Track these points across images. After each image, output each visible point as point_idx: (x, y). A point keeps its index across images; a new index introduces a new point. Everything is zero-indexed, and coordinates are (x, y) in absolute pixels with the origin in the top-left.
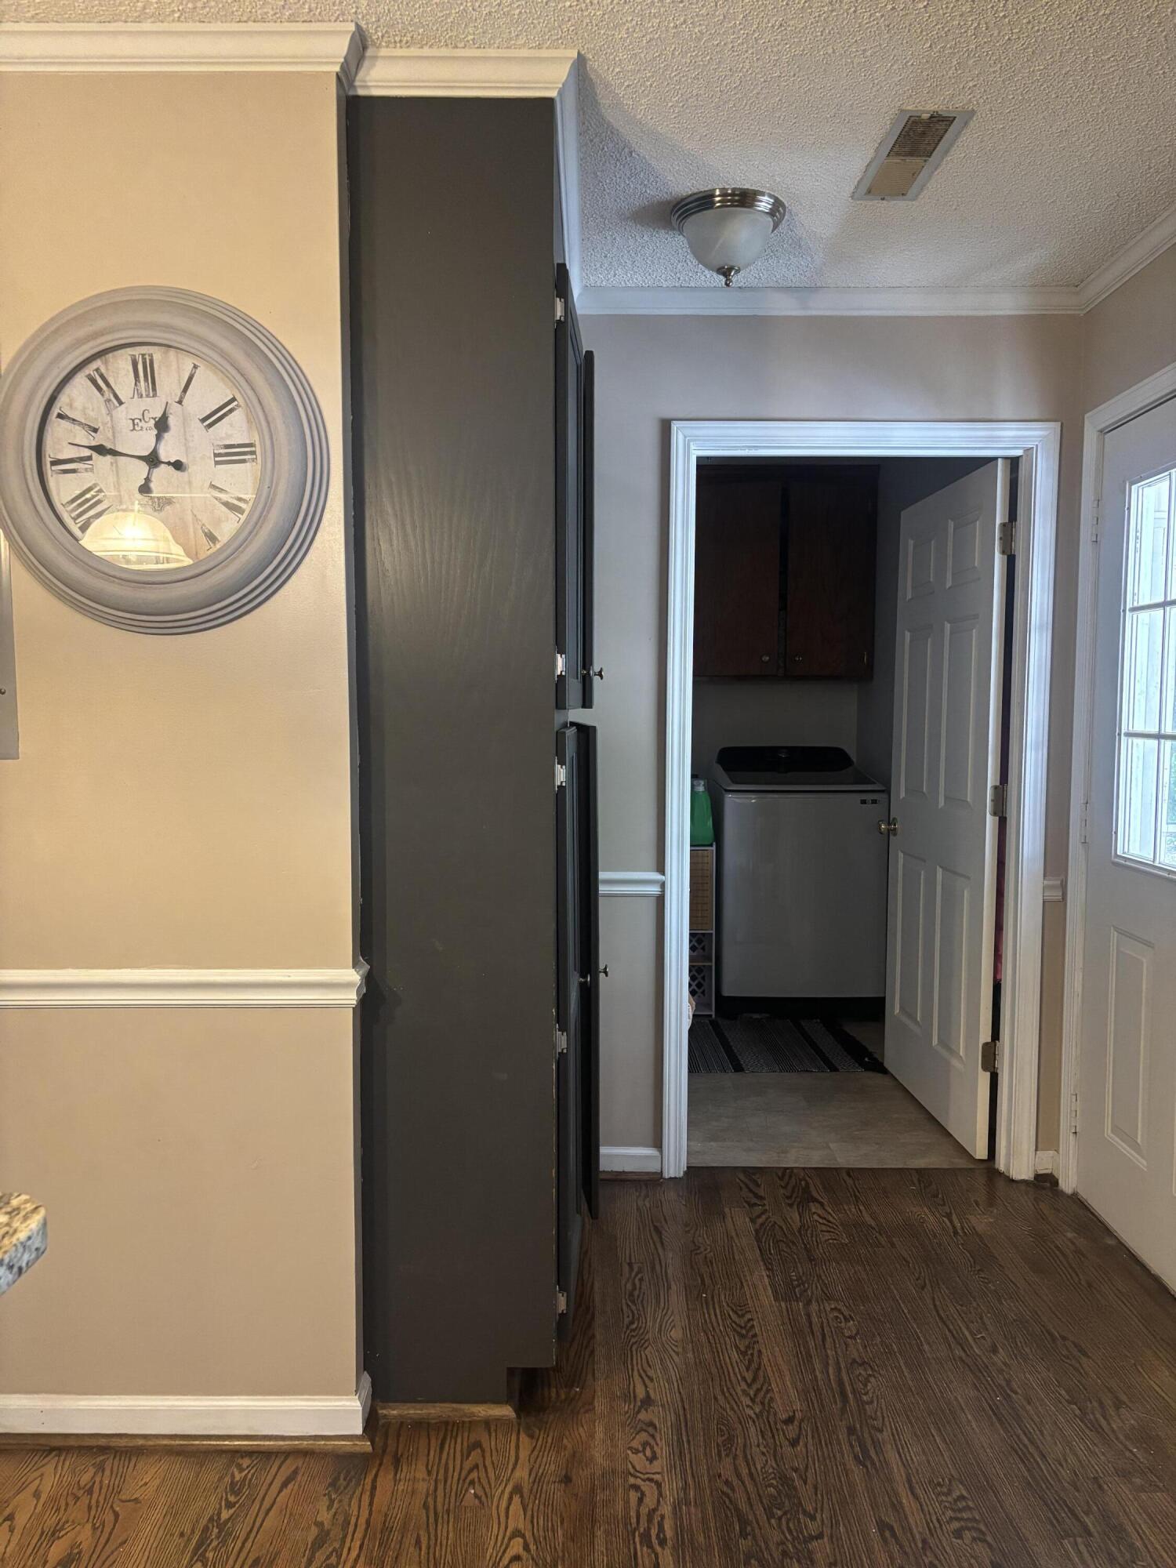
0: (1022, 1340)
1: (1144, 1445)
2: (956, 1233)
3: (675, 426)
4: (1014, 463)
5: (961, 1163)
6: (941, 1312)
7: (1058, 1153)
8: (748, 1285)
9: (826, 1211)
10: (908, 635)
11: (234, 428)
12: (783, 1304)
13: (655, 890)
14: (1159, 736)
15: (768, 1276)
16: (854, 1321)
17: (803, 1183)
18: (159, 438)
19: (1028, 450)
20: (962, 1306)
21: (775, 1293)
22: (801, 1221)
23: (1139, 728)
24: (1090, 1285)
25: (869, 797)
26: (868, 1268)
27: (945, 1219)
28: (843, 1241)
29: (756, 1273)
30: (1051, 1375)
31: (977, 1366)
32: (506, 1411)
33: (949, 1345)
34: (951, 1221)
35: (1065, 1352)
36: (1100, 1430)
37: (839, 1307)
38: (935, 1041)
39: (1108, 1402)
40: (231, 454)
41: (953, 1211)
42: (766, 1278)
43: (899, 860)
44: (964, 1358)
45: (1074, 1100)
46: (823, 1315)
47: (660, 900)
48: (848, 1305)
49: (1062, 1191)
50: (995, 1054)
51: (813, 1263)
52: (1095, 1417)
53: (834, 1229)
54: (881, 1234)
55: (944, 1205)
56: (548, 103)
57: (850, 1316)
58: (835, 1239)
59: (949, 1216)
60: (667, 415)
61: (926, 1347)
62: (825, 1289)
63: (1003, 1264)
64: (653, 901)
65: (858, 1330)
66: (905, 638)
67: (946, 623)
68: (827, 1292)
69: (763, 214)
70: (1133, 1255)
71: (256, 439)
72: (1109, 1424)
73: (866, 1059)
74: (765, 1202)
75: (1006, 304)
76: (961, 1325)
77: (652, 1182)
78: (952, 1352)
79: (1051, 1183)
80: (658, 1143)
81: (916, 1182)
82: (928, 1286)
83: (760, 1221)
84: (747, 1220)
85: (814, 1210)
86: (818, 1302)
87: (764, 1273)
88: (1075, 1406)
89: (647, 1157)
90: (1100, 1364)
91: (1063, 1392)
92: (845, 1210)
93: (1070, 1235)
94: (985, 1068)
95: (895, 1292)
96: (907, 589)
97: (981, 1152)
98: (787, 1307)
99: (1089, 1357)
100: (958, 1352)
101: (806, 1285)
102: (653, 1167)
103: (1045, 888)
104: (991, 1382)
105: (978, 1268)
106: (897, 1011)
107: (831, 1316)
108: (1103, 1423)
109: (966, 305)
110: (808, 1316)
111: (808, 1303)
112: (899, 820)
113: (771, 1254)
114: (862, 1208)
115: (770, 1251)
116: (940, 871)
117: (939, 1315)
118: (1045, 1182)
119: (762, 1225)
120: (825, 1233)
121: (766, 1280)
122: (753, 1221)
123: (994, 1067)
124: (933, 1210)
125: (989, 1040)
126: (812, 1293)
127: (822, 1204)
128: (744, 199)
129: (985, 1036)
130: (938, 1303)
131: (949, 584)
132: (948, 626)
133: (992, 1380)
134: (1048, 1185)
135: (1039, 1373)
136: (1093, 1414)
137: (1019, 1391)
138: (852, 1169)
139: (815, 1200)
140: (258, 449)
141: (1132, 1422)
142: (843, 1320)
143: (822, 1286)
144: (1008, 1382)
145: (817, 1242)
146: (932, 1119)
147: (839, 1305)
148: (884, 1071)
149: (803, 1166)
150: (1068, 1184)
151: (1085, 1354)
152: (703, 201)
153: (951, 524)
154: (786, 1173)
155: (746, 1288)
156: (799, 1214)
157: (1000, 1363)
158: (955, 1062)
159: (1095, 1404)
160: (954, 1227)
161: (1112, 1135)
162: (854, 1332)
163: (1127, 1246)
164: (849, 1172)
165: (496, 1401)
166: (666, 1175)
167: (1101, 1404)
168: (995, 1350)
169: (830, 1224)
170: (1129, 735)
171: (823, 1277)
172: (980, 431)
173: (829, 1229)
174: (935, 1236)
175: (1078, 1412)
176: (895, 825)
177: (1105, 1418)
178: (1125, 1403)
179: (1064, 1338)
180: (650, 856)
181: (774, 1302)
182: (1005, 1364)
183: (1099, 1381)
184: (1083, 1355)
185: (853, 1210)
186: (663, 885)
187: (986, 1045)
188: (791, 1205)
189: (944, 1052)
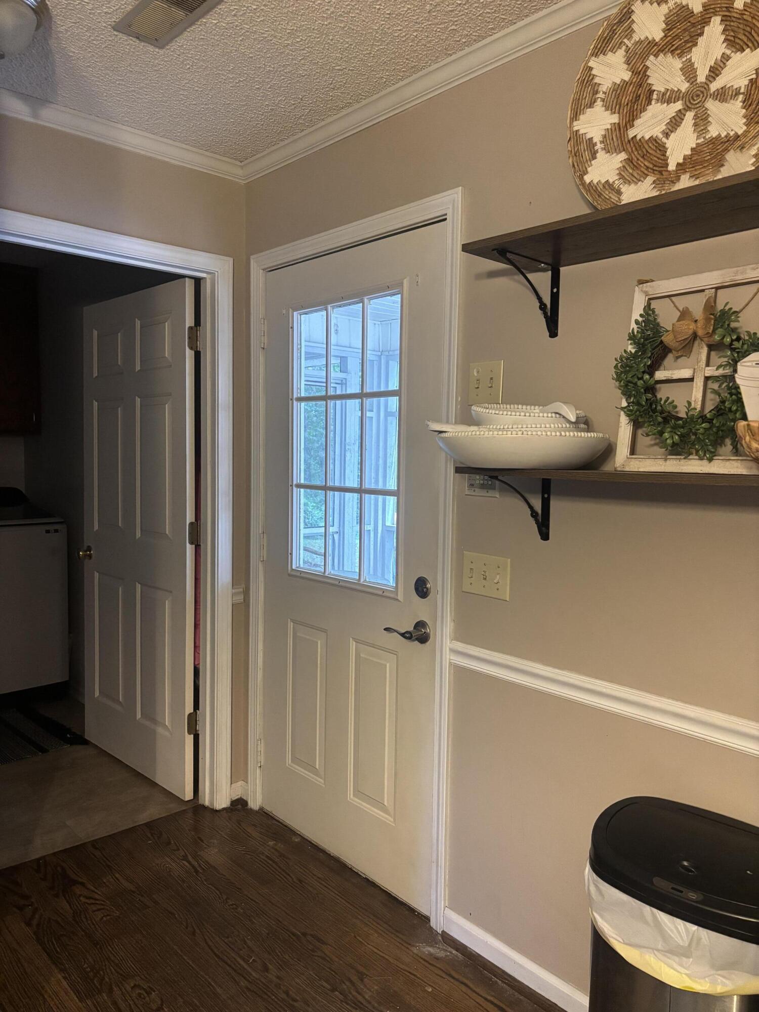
0: (280, 950)
1: (391, 1005)
2: (197, 872)
4: (198, 281)
5: (175, 808)
6: (215, 950)
7: (247, 783)
8: (50, 997)
9: (88, 889)
10: (95, 404)
12: (89, 1002)
15: (65, 978)
16: (154, 991)
17: (59, 869)
19: (210, 274)
20: (228, 938)
21: (77, 993)
22: (71, 908)
24: (300, 881)
25: (52, 528)
26: (144, 933)
27: (184, 862)
28: (115, 915)
29: (53, 979)
30: (311, 973)
31: (260, 989)
33: (234, 979)
34: (189, 862)
35: (311, 947)
36: (362, 1006)
37: (137, 983)
38: (139, 716)
39: (355, 978)
41: (187, 853)
42: (63, 980)
43: (95, 578)
44: (249, 987)
45: (259, 743)
46: (128, 997)
48: (144, 978)
49: (251, 809)
50: (196, 721)
51: (98, 947)
52: (353, 996)
53: (102, 905)
54: (142, 896)
55: (179, 850)
57: (149, 987)
58: (108, 915)
59: (185, 858)
61: (219, 990)
62: (119, 970)
63: (240, 887)
65: (162, 1000)
66: (93, 406)
67: (137, 397)
68: (121, 972)
69: (29, 8)
70: (316, 846)
72: (364, 997)
73: (68, 736)
74: (33, 900)
76: (235, 957)
78: (238, 985)
79: (242, 805)
81: (149, 835)
82: (197, 931)
83: (35, 922)
84: (23, 925)
85: (79, 893)
86: (118, 986)
87: (60, 976)
88: (337, 992)
90: (335, 946)
91: (325, 984)
92: (104, 883)
93: (271, 843)
94: (188, 732)
95: (175, 947)
96: (93, 368)
97: (188, 795)
98: (93, 1003)
99: (326, 944)
100: (243, 983)
101: (101, 972)
103: (233, 595)
104: (276, 1000)
105: (225, 897)
106: (97, 694)
107: (134, 995)
108: (360, 998)
110: (115, 1003)
111: (111, 991)
112: (93, 547)
113: (57, 952)
114: (117, 875)
115: (56, 950)
116: (138, 587)
117: (215, 954)
118: (239, 804)
119: (38, 925)
120: (97, 913)
121: (65, 983)
122: (29, 924)
123: (196, 730)
124: (173, 857)
125: (192, 711)
126: (110, 979)
127: (83, 884)
129: (189, 708)
130: (210, 943)
131: (138, 368)
132: (138, 400)
133: (275, 997)
134: (240, 806)
135: (303, 974)
136: (351, 993)
137: (298, 998)
138: (95, 841)
139: (75, 882)
141: (376, 987)
142: (146, 995)
143: (116, 968)
144: (287, 993)
145: (93, 924)
146: (139, 775)
147: (136, 980)
148: (86, 742)
149: (52, 852)
150: (255, 803)
151: (324, 943)
153: (138, 323)
154: (40, 864)
155: (48, 999)
156: (67, 902)
157: (274, 979)
158: (160, 730)
159: (348, 983)
160: (193, 867)
161: (292, 764)
162: (160, 1003)
163: (309, 840)
164: (94, 844)
167: (351, 981)
168: (266, 969)
169: (97, 902)
170: (299, 487)
171: (113, 958)
173: (99, 907)
174: (183, 881)
175: (341, 997)
176: (90, 551)
177: (359, 994)
178: (365, 974)
179: (304, 934)
181: (80, 1004)
182: (278, 977)
183: (341, 962)
184: (322, 943)
185: (112, 880)
187: (188, 715)
188: (57, 896)
189: (147, 723)
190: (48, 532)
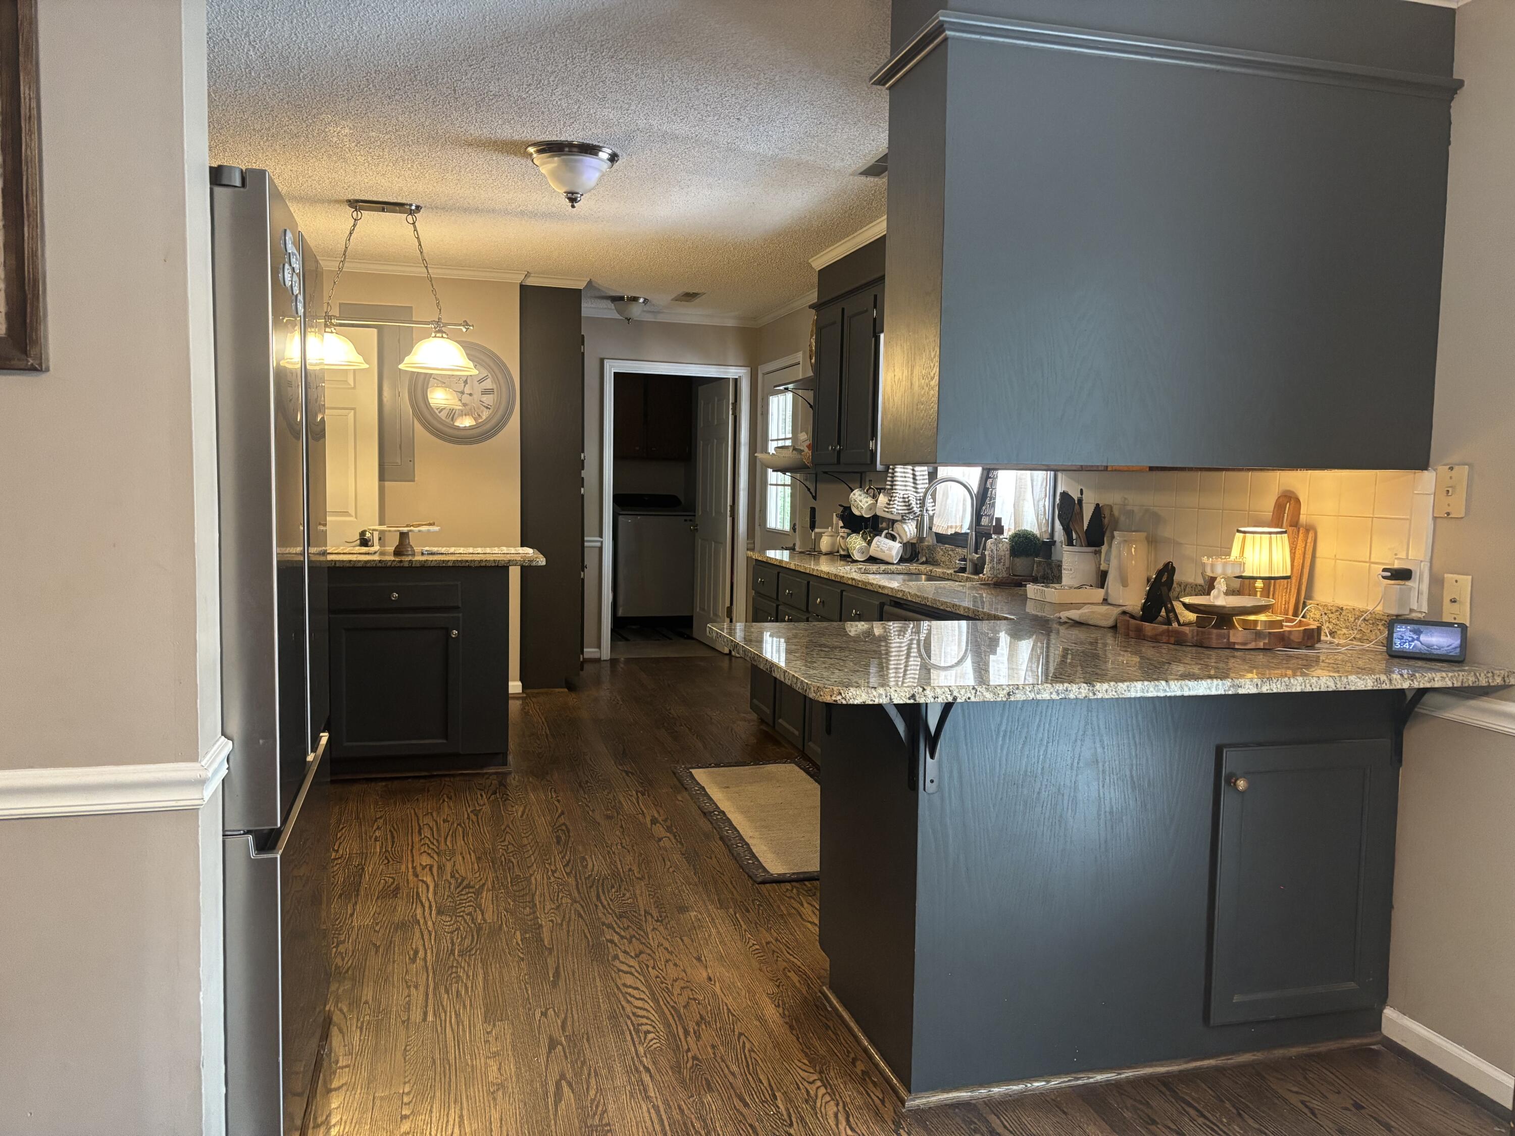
3: (605, 361)
4: (736, 380)
11: (488, 384)
13: (598, 544)
14: (777, 485)
18: (465, 386)
19: (740, 377)
23: (772, 483)
25: (688, 518)
32: (566, 690)
38: (711, 614)
40: (485, 392)
43: (699, 542)
47: (601, 549)
50: (731, 610)
56: (580, 290)
60: (602, 357)
64: (597, 549)
66: (701, 444)
67: (715, 439)
69: (641, 303)
71: (495, 387)
73: (685, 636)
75: (730, 323)
77: (598, 661)
80: (599, 647)
89: (595, 652)
94: (727, 617)
96: (701, 424)
102: (597, 656)
103: (748, 544)
106: (698, 609)
109: (716, 322)
112: (698, 524)
116: (713, 543)
123: (731, 616)
128: (635, 299)
129: (728, 604)
131: (716, 423)
132: (715, 441)
140: (495, 390)
148: (693, 638)
152: (621, 298)
153: (716, 399)
165: (561, 687)
166: (602, 659)
170: (771, 485)
172: (722, 369)
176: (697, 527)
180: (597, 532)
186: (602, 542)
187: (728, 607)
190: (686, 520)
